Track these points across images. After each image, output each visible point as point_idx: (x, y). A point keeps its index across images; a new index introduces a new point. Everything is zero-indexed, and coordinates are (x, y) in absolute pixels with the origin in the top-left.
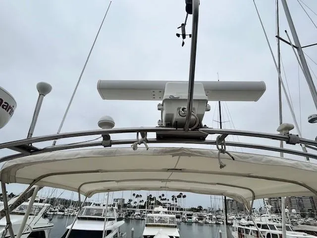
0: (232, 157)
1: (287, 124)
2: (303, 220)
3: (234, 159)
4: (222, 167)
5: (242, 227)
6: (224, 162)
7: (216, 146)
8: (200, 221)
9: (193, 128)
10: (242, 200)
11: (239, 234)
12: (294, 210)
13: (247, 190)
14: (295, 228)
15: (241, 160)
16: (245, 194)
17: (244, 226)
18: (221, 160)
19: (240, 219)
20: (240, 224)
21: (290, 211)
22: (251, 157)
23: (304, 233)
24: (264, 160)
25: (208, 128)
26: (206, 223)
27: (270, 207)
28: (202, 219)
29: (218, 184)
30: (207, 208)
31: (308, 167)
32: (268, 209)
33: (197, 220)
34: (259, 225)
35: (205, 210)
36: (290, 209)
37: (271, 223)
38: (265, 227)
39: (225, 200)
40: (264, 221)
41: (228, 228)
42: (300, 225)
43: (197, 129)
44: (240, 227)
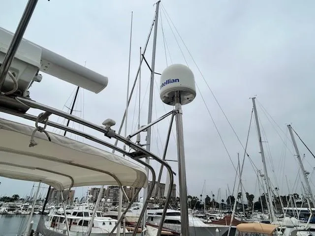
0: (49, 138)
1: (111, 120)
2: (113, 207)
3: (50, 140)
4: (32, 145)
5: (57, 216)
6: (36, 140)
7: (35, 122)
8: (11, 212)
9: (8, 93)
10: (60, 187)
11: (52, 223)
12: (109, 199)
13: (68, 178)
14: (105, 214)
15: (61, 144)
16: (64, 181)
17: (60, 214)
18: (34, 138)
19: (59, 208)
20: (56, 213)
21: (106, 201)
22: (72, 143)
23: (109, 218)
24: (84, 148)
25: (30, 99)
26: (17, 214)
27: (91, 196)
28: (13, 210)
29: (37, 168)
30: (25, 197)
31: (117, 160)
32: (88, 199)
33: (7, 211)
34: (75, 214)
35: (21, 199)
36: (106, 199)
37: (87, 211)
38: (80, 214)
39: (50, 188)
40: (82, 209)
41: (42, 218)
42: (109, 212)
43: (13, 96)
44: (56, 215)
